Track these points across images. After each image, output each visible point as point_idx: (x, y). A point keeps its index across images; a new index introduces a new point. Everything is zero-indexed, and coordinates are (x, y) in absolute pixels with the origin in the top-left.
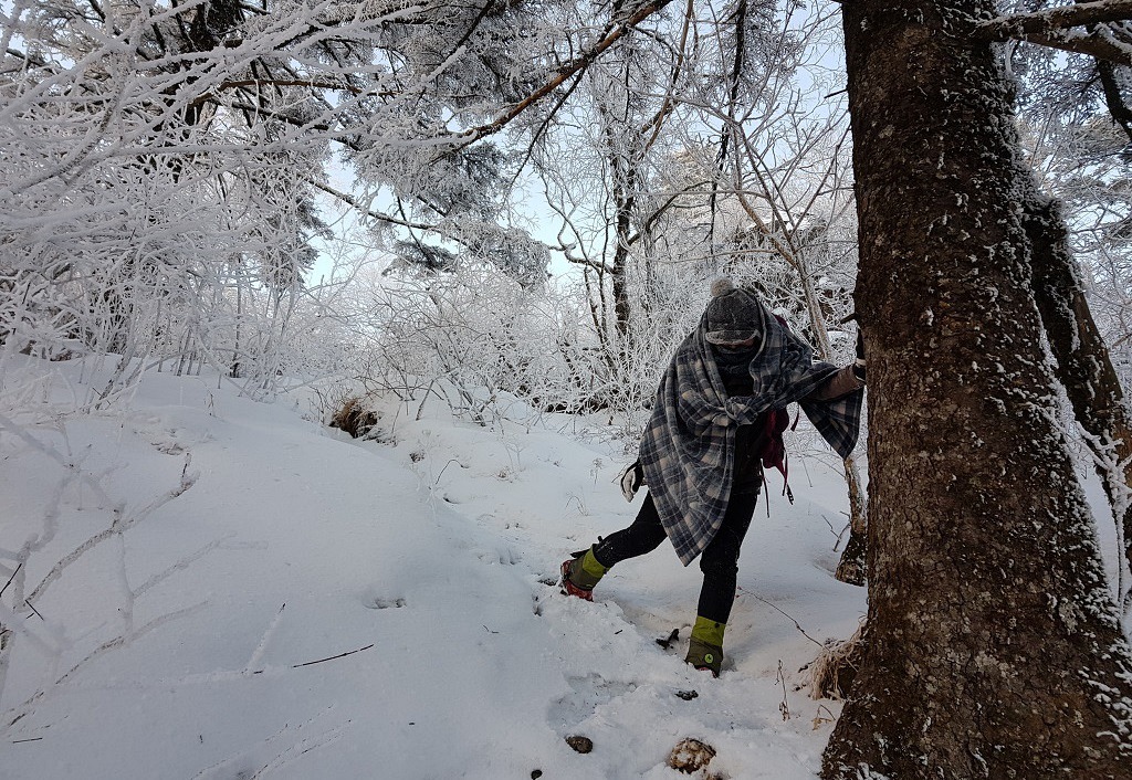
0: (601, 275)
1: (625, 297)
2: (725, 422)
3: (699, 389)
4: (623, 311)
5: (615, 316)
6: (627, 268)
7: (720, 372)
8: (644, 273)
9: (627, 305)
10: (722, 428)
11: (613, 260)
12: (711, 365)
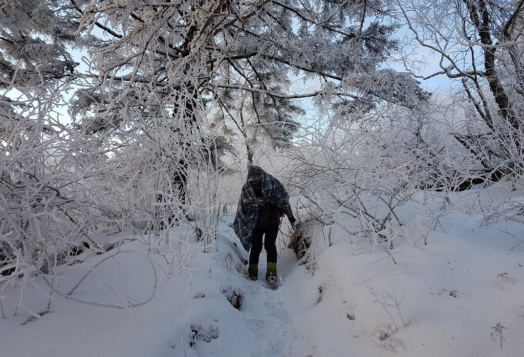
0: (475, 80)
1: (501, 89)
2: (257, 205)
3: (248, 198)
4: (502, 100)
5: (496, 106)
6: (496, 68)
7: (254, 190)
8: (512, 67)
9: (505, 95)
10: (256, 207)
11: (484, 67)
12: (251, 189)
